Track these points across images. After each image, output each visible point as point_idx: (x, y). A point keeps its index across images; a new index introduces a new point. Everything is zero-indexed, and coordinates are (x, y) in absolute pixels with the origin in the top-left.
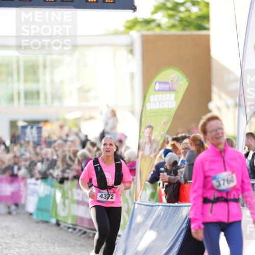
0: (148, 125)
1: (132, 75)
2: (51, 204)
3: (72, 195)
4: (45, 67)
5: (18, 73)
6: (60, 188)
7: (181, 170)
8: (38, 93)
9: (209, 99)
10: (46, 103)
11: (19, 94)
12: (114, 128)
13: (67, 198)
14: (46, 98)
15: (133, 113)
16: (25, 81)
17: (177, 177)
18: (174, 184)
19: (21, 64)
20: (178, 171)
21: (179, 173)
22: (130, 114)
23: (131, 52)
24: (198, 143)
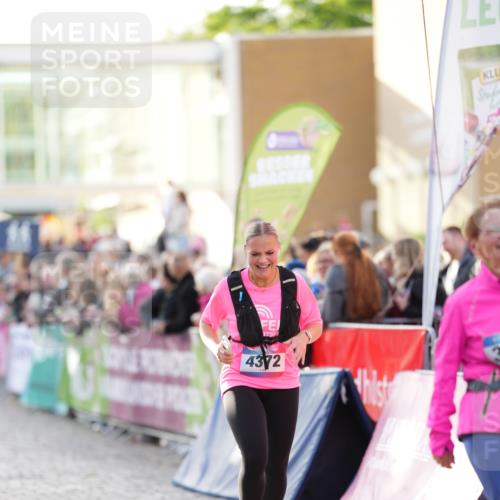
0: (251, 217)
1: (220, 122)
2: (59, 376)
9: (371, 162)
13: (91, 363)
14: (47, 166)
22: (217, 196)
23: (219, 74)
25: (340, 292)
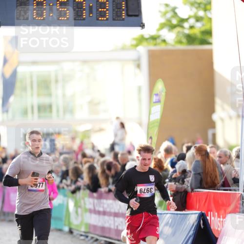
1: (140, 89)
2: (64, 213)
3: (85, 204)
4: (57, 81)
5: (32, 88)
6: (73, 198)
7: (188, 179)
8: (50, 106)
9: (213, 110)
10: (58, 116)
11: (32, 108)
12: (123, 139)
13: (80, 207)
14: (58, 111)
15: (140, 124)
16: (38, 95)
17: (184, 185)
18: (181, 192)
19: (35, 79)
20: (185, 180)
21: (186, 183)
22: (138, 125)
23: (139, 66)
24: (204, 153)
25: (199, 174)
